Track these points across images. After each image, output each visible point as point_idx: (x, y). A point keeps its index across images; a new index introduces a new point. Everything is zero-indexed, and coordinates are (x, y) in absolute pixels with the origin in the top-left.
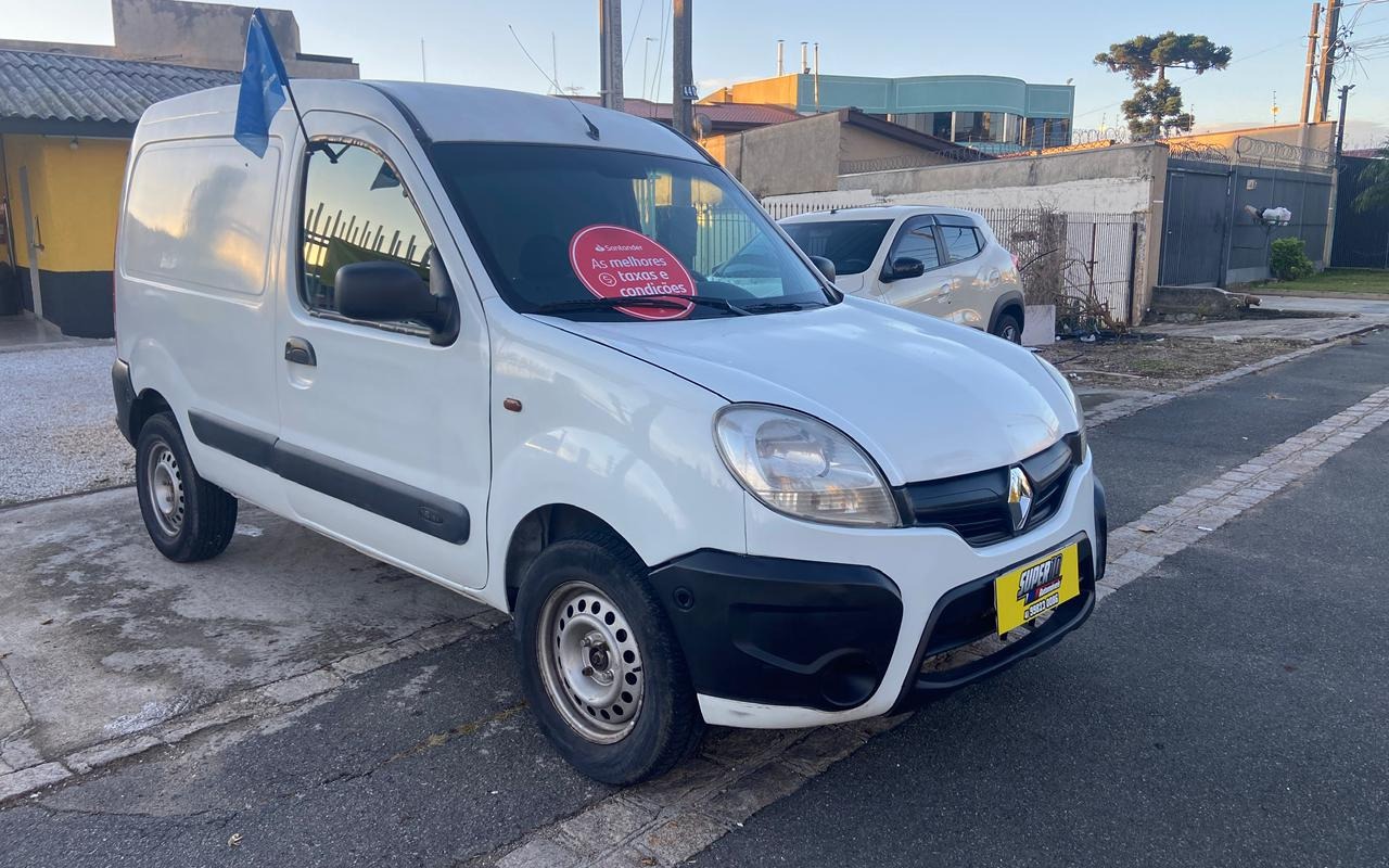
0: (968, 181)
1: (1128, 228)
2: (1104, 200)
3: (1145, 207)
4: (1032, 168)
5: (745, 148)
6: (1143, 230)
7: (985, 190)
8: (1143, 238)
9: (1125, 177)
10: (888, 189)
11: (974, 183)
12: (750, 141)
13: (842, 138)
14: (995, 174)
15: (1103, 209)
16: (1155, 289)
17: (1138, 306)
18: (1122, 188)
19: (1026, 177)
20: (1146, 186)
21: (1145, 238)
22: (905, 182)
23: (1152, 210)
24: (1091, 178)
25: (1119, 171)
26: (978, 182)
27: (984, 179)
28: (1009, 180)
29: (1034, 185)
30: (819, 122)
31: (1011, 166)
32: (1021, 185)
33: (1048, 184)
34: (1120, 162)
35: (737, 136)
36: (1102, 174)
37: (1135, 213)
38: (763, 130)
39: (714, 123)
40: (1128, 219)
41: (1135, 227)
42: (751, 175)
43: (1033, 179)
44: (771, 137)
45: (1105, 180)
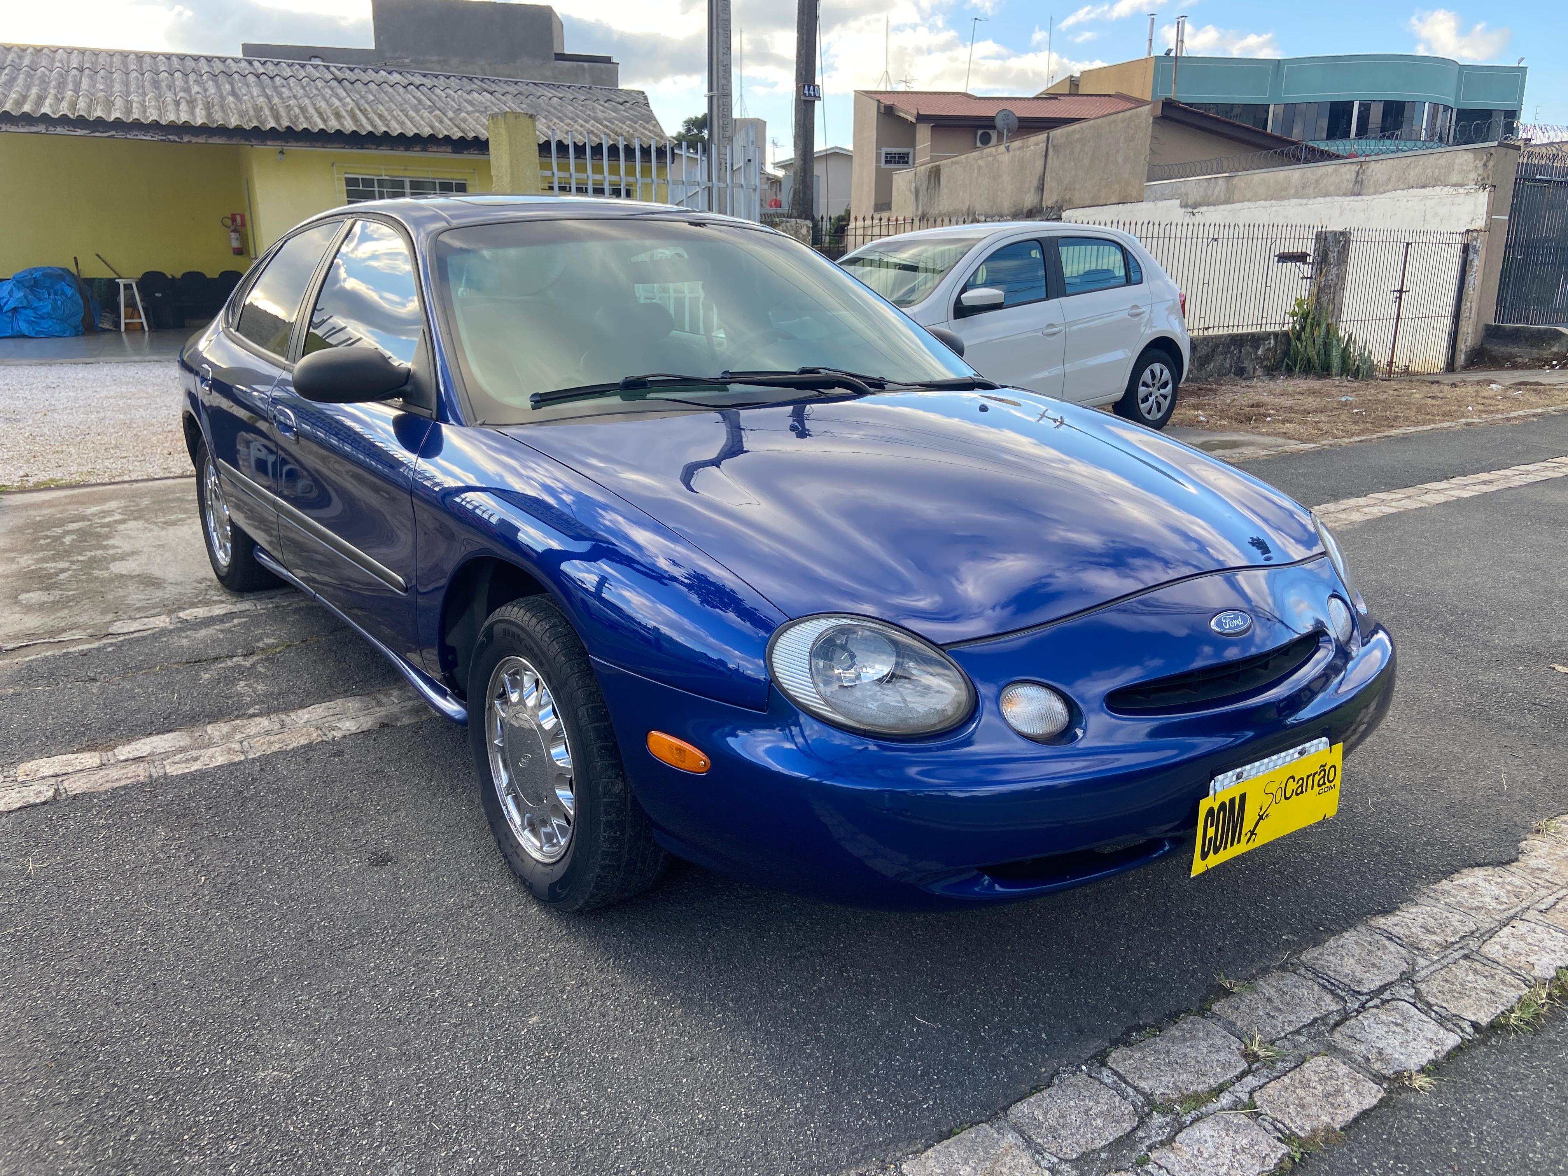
0: (1285, 189)
1: (1458, 249)
2: (1436, 215)
3: (1480, 224)
4: (1358, 173)
5: (1050, 150)
6: (1476, 252)
7: (1304, 201)
8: (1476, 263)
9: (1461, 185)
10: (1199, 200)
11: (1292, 191)
12: (1055, 142)
13: (1153, 137)
14: (1317, 181)
15: (1433, 225)
16: (1488, 327)
17: (1463, 347)
18: (1457, 200)
19: (1350, 186)
20: (1483, 197)
21: (1477, 262)
22: (1216, 193)
23: (1490, 226)
24: (1423, 187)
25: (1455, 178)
26: (1297, 192)
27: (1303, 188)
28: (1332, 188)
29: (1359, 194)
30: (1131, 117)
31: (1335, 171)
32: (1345, 195)
33: (1376, 193)
34: (1456, 167)
35: (1043, 137)
36: (1435, 182)
37: (1468, 231)
38: (1070, 128)
39: (1021, 120)
40: (1458, 239)
41: (1466, 248)
42: (1054, 184)
43: (1358, 188)
44: (1077, 136)
45: (1437, 189)
